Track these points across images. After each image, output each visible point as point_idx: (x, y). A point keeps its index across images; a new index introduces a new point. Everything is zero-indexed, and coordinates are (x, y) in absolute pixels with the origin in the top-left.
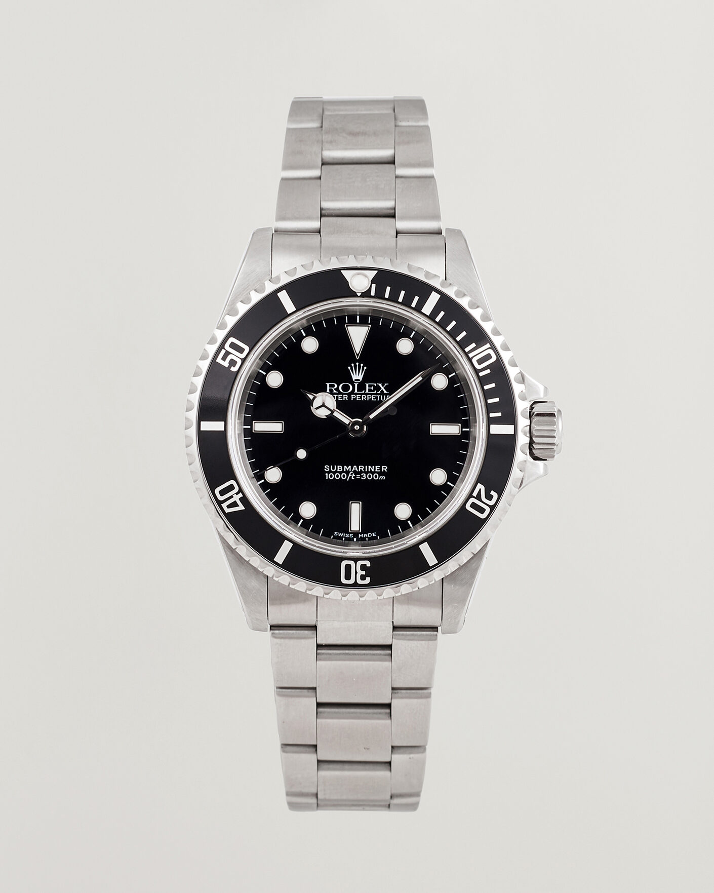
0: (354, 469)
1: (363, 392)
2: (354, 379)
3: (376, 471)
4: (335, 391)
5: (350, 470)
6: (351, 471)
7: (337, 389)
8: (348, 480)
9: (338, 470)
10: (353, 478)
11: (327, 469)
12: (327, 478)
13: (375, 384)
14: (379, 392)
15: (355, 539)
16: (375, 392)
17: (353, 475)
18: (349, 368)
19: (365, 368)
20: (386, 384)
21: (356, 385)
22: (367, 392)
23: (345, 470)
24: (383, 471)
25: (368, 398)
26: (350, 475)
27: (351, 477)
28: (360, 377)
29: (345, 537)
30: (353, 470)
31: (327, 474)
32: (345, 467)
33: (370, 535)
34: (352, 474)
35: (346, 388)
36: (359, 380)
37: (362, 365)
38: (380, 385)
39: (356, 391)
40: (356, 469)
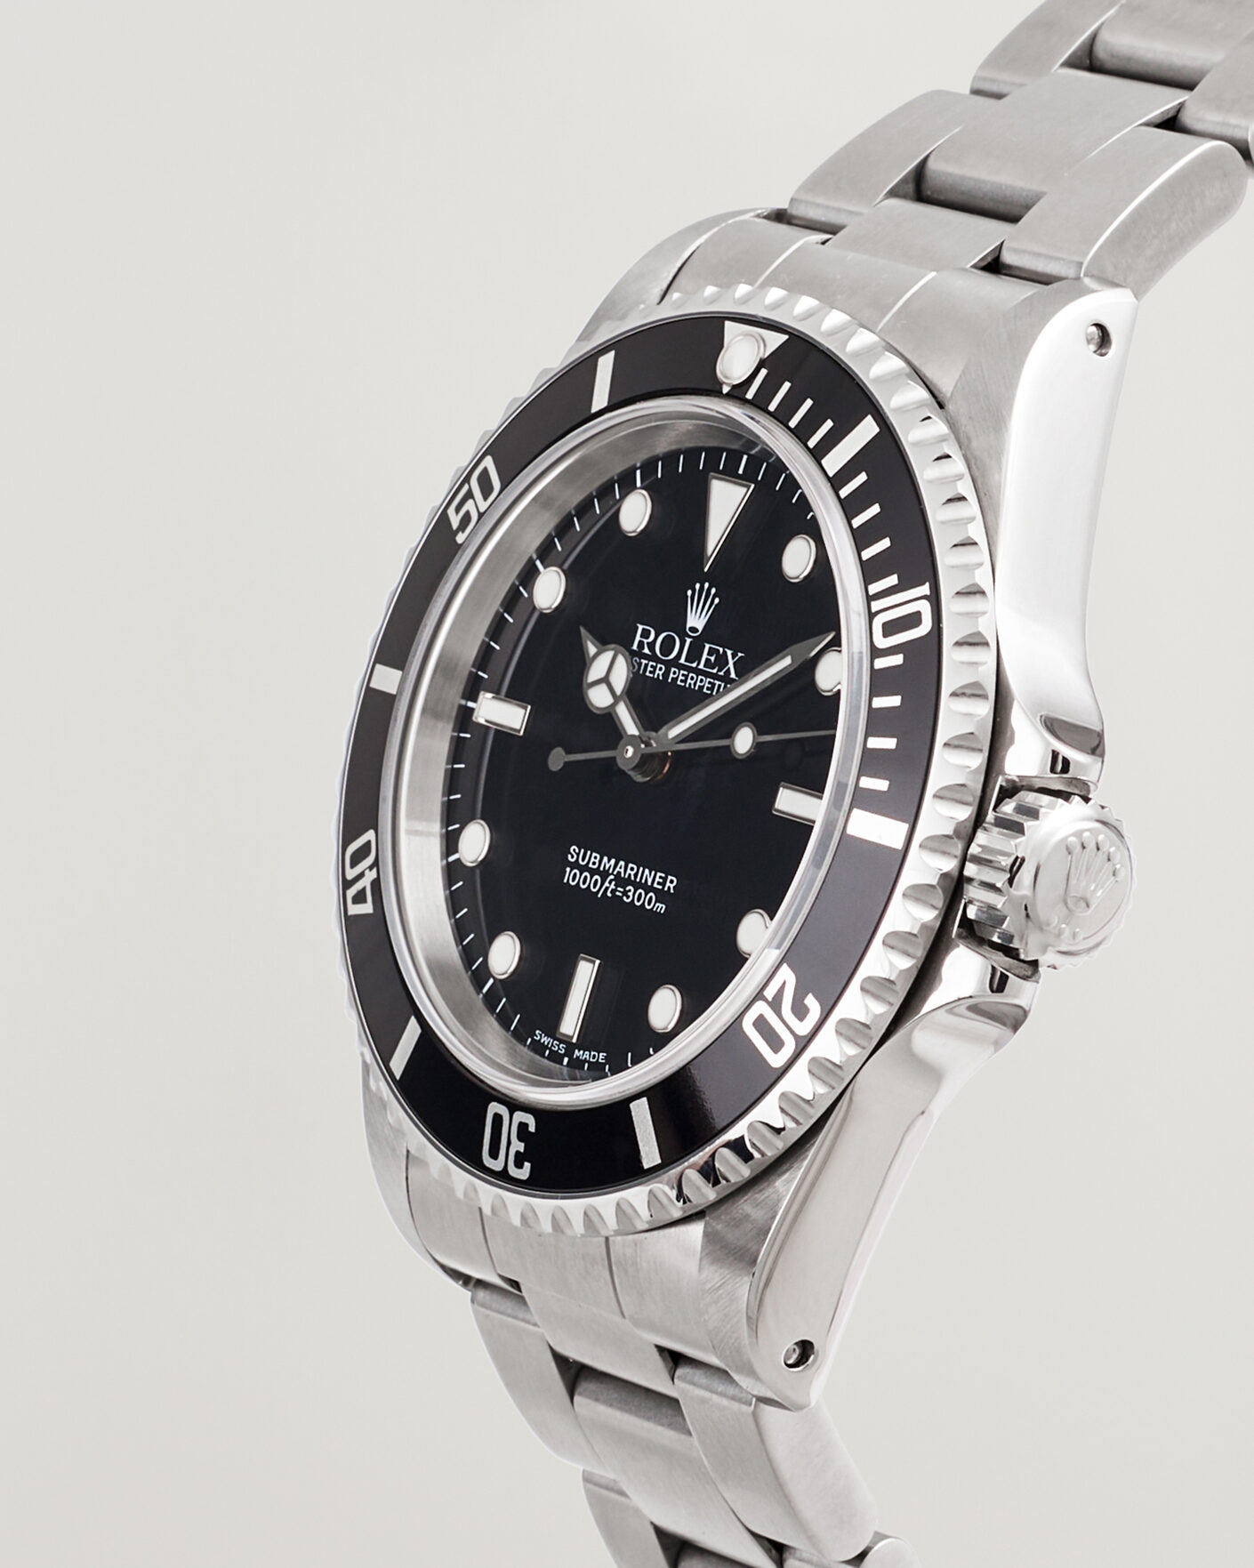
0: (618, 869)
1: (694, 665)
2: (689, 625)
3: (655, 885)
4: (646, 651)
5: (611, 871)
6: (612, 874)
7: (652, 646)
8: (599, 896)
9: (591, 865)
10: (609, 894)
11: (572, 857)
12: (565, 881)
13: (721, 650)
14: (722, 673)
15: (566, 1060)
16: (715, 671)
17: (612, 886)
18: (689, 593)
19: (717, 600)
20: (740, 654)
21: (688, 641)
22: (701, 666)
23: (602, 869)
24: (666, 889)
25: (698, 683)
26: (607, 884)
27: (607, 888)
28: (700, 625)
29: (550, 1049)
30: (615, 873)
31: (568, 869)
32: (605, 859)
33: (594, 1056)
34: (610, 883)
35: (668, 646)
36: (697, 630)
37: (713, 591)
38: (729, 653)
39: (682, 661)
40: (622, 871)
